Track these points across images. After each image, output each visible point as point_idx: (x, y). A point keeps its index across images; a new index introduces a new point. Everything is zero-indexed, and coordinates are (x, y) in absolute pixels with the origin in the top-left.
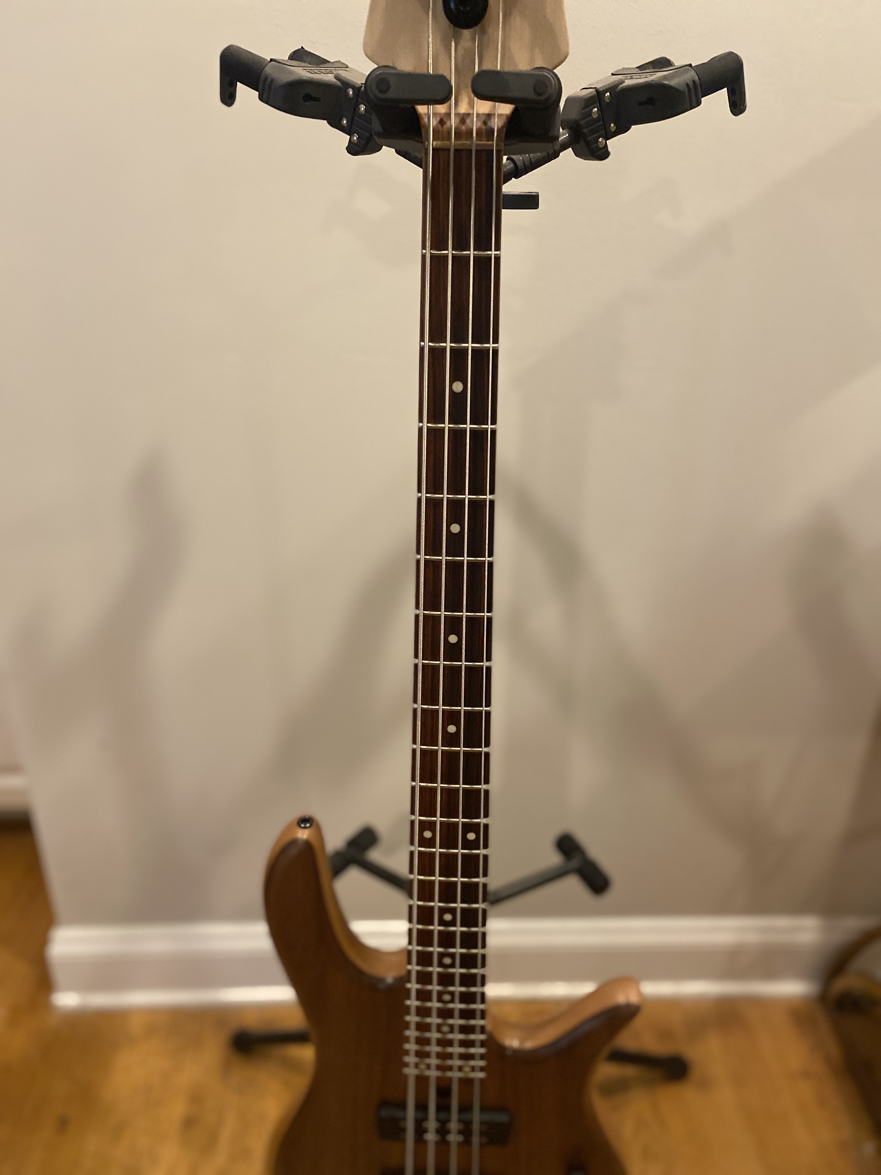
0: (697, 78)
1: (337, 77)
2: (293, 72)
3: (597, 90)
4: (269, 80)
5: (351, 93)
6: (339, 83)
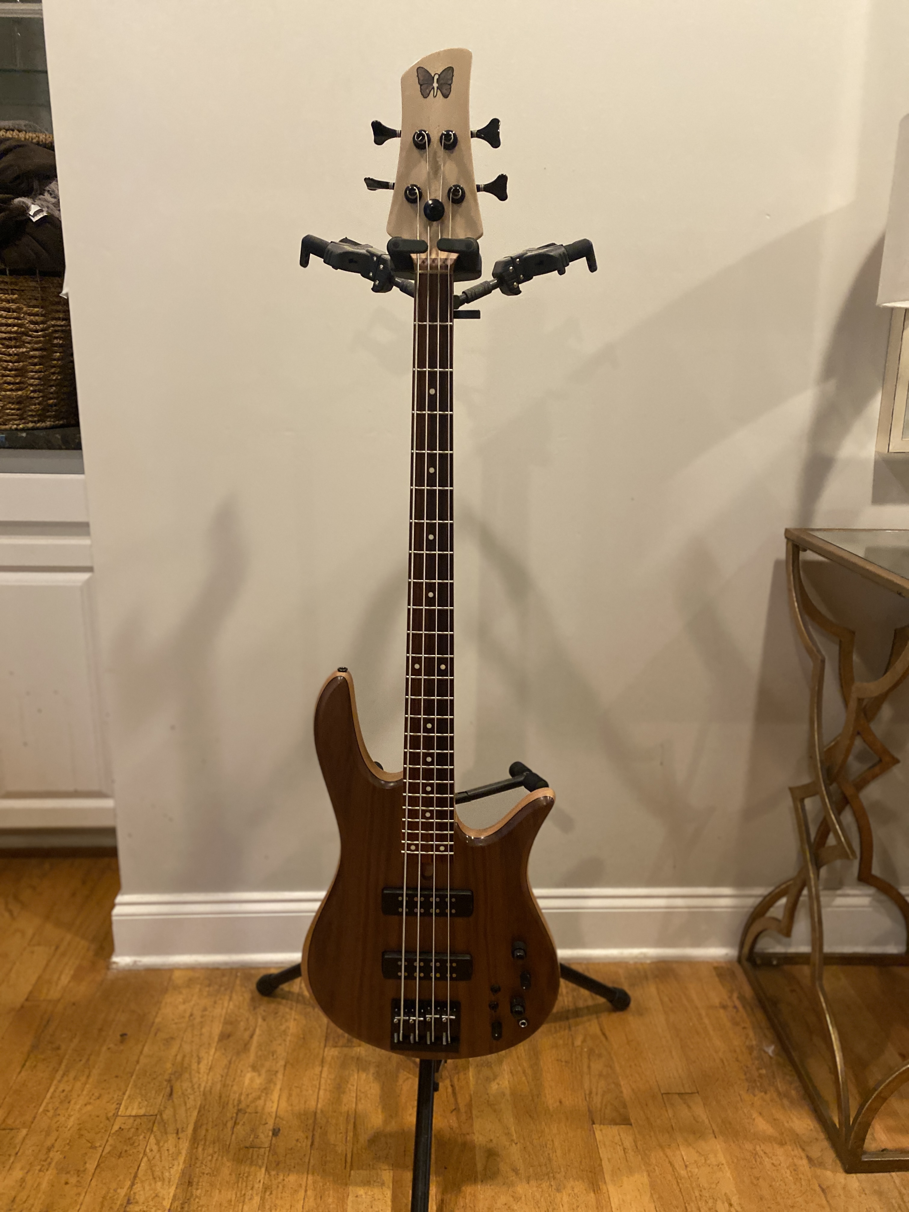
0: (565, 252)
1: (367, 251)
2: (344, 248)
3: (511, 257)
4: (330, 252)
5: (375, 259)
6: (369, 254)
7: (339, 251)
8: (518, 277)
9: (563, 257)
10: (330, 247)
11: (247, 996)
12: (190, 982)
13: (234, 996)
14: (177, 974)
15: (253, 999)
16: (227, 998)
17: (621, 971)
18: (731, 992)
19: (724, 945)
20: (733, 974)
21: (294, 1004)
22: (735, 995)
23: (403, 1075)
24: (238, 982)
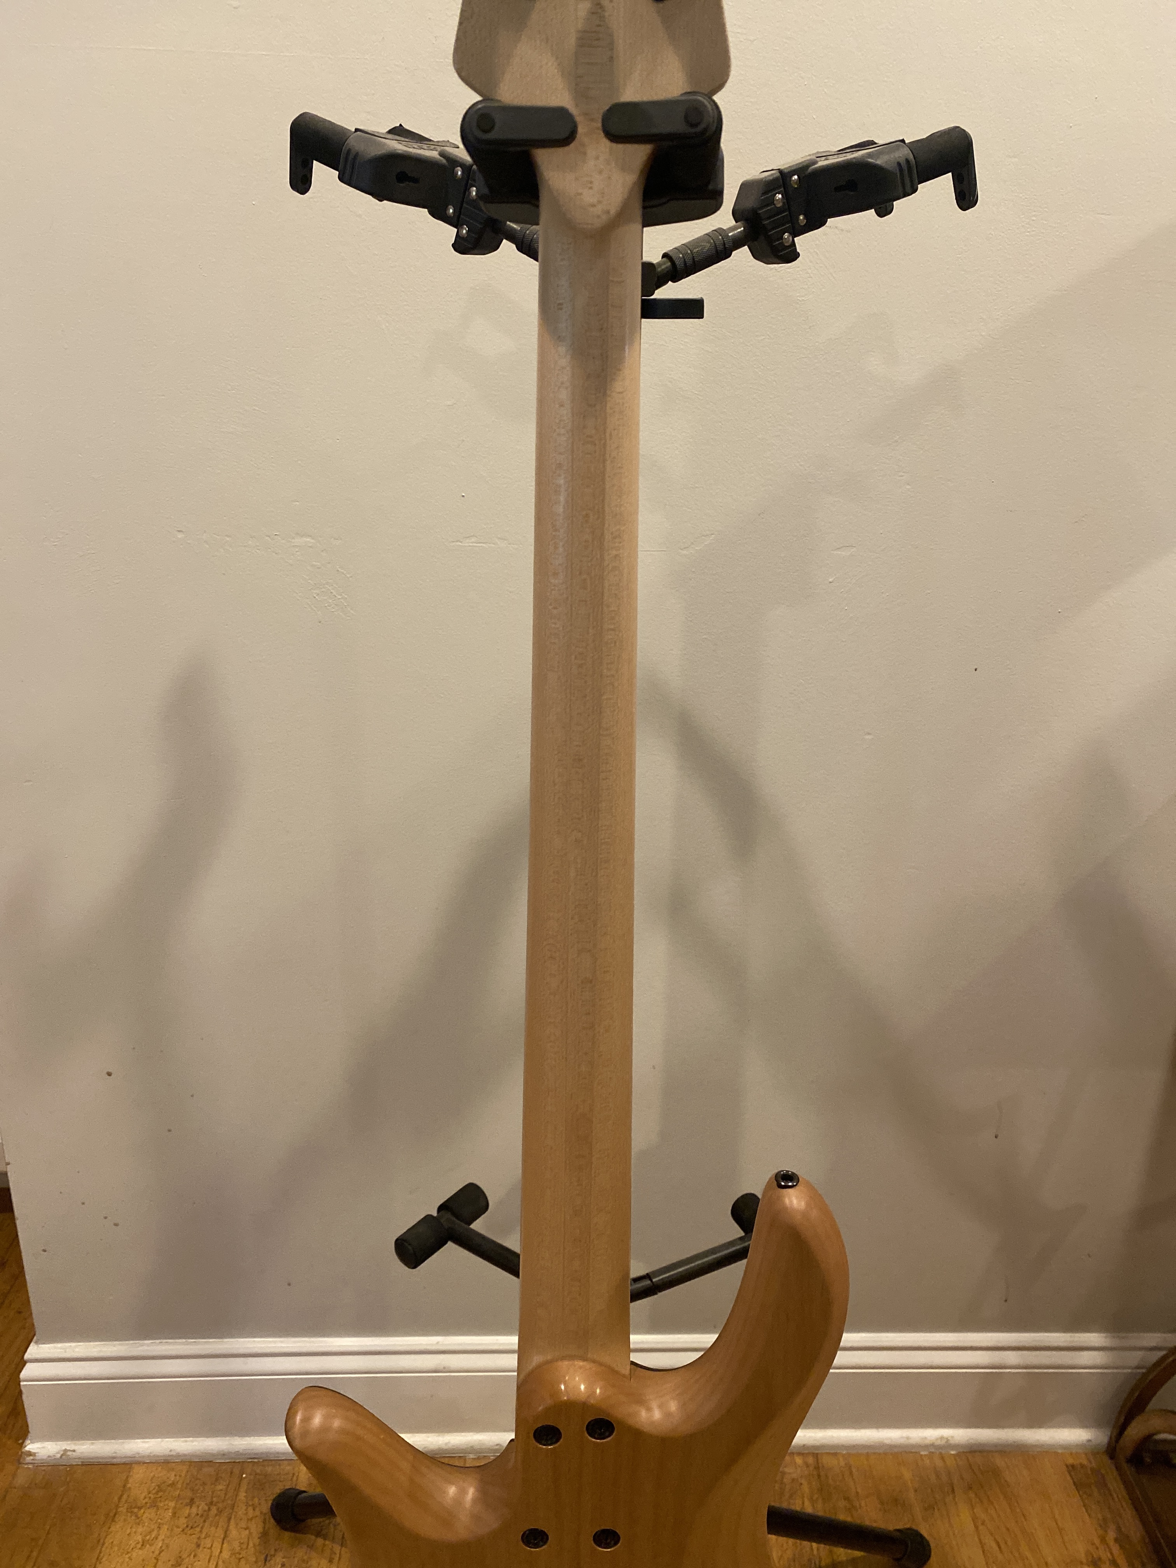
0: (911, 157)
1: (442, 154)
2: (385, 144)
3: (780, 171)
4: (351, 157)
5: (459, 173)
7: (374, 152)
8: (793, 219)
9: (906, 172)
10: (352, 143)
12: (161, 1490)
14: (138, 1473)
15: (264, 1535)
16: (220, 1533)
17: (907, 1475)
18: (1103, 1525)
20: (1102, 1484)
22: (1111, 1535)
24: (242, 1495)
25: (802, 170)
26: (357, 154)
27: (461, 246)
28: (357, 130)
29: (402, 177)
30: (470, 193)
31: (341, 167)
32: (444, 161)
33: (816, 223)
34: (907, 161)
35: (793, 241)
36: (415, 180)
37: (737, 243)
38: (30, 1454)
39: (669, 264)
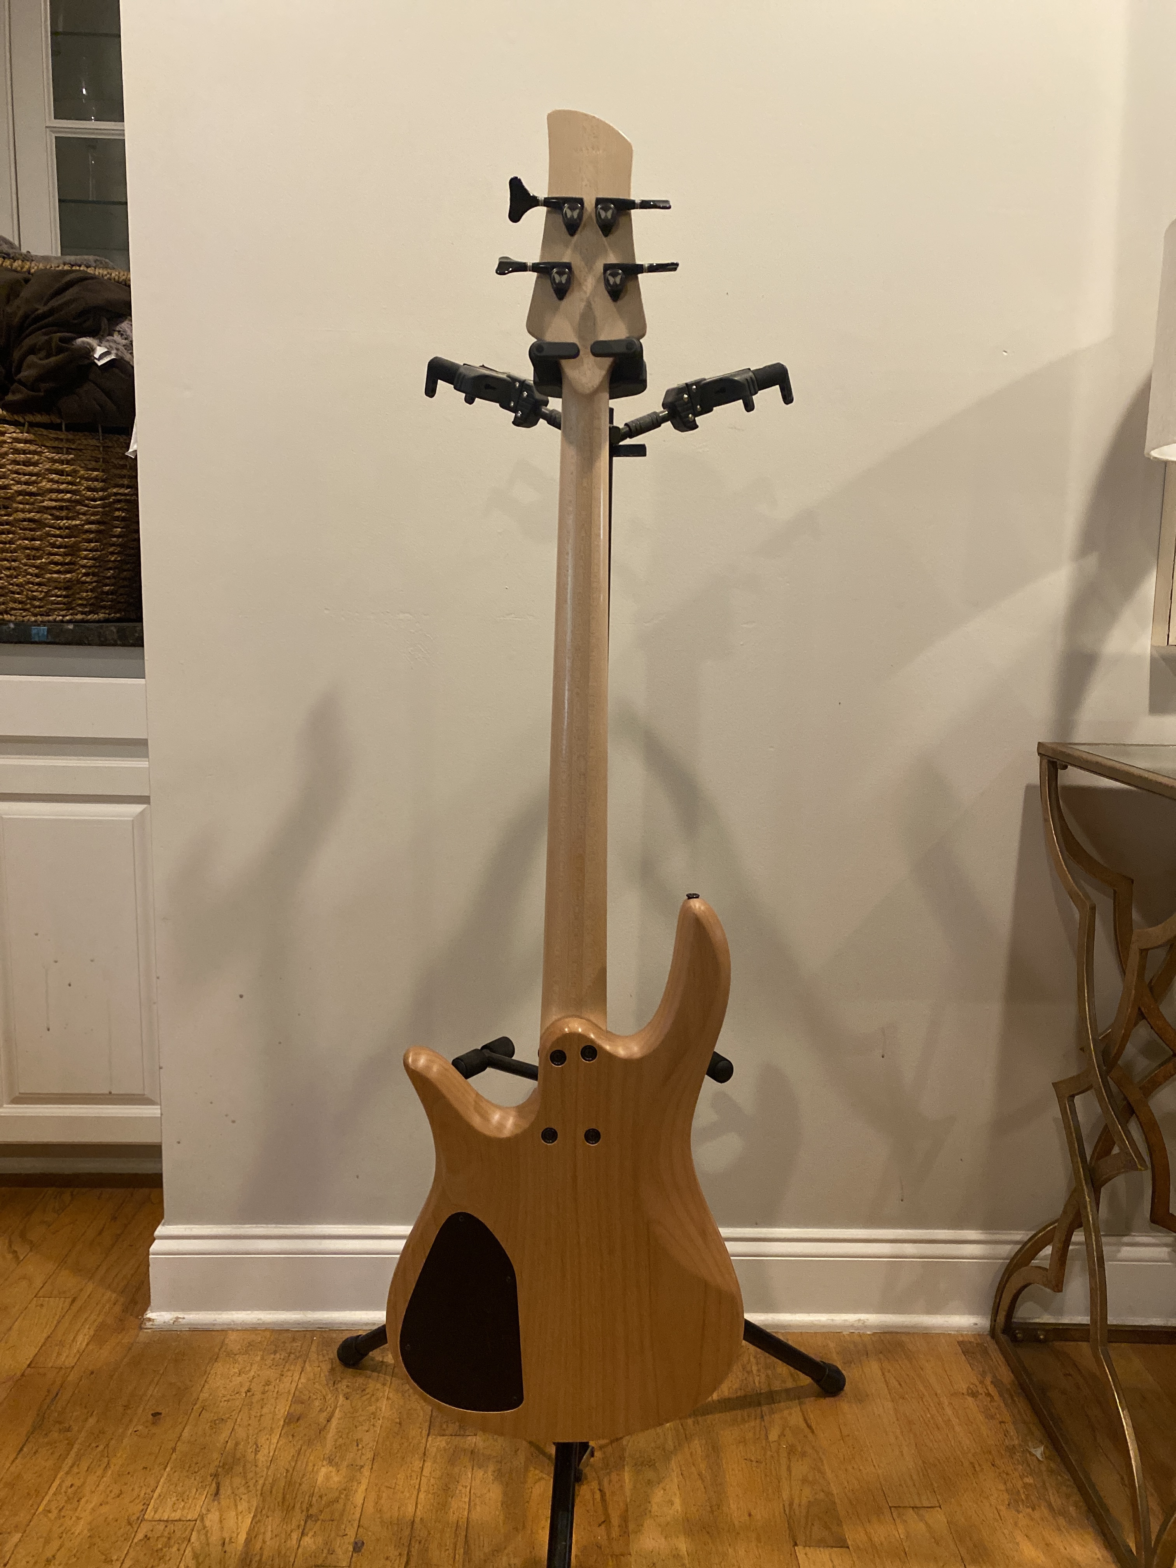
0: (754, 377)
1: (508, 376)
2: (478, 372)
3: (686, 384)
4: (461, 379)
5: (518, 385)
7: (473, 374)
8: (694, 408)
9: (751, 383)
10: (462, 370)
11: (326, 1367)
12: (250, 1348)
13: (308, 1367)
14: (233, 1336)
15: (332, 1370)
16: (298, 1368)
17: (832, 1345)
18: (984, 1374)
19: (971, 1313)
20: (985, 1352)
21: (388, 1378)
22: (988, 1380)
23: (534, 1473)
24: (314, 1348)
25: (697, 383)
26: (465, 375)
27: (516, 422)
28: (464, 364)
29: (488, 387)
30: (523, 395)
31: (455, 383)
32: (509, 379)
33: (707, 410)
34: (751, 378)
35: (695, 420)
36: (494, 388)
37: (664, 420)
38: (149, 1320)
39: (628, 429)
